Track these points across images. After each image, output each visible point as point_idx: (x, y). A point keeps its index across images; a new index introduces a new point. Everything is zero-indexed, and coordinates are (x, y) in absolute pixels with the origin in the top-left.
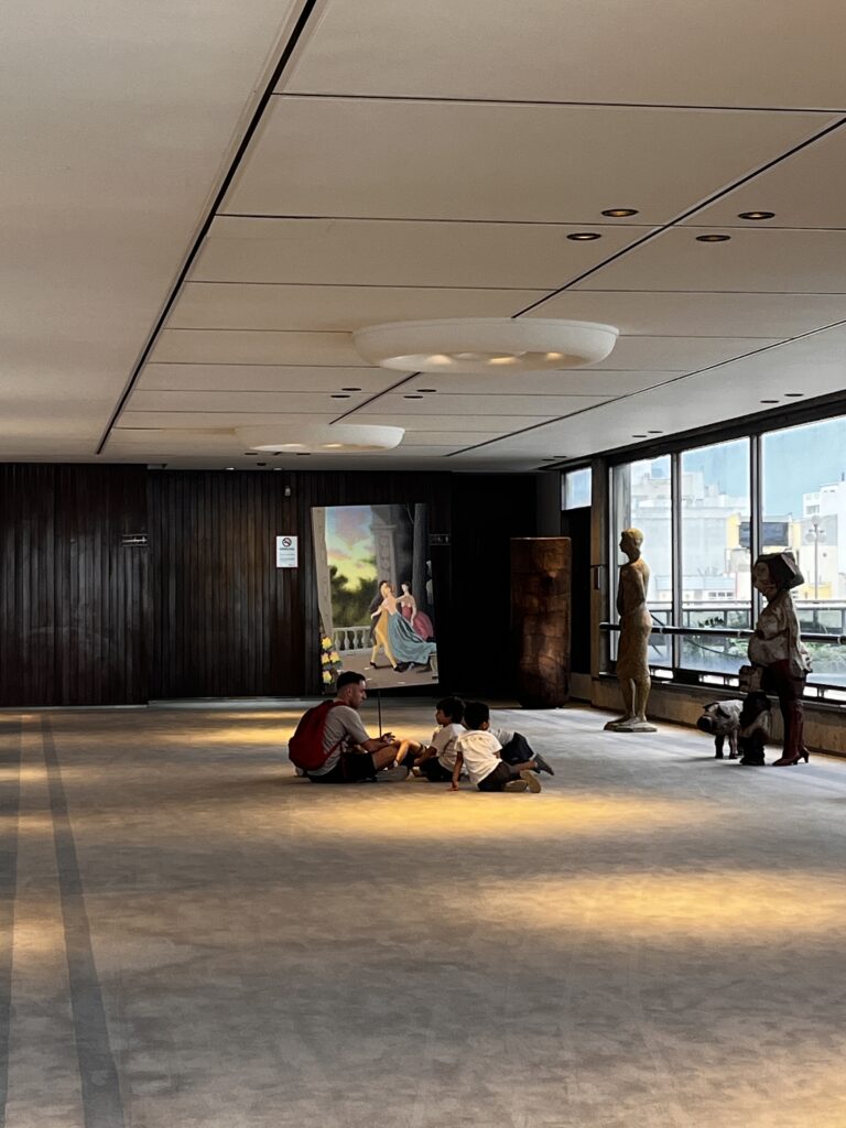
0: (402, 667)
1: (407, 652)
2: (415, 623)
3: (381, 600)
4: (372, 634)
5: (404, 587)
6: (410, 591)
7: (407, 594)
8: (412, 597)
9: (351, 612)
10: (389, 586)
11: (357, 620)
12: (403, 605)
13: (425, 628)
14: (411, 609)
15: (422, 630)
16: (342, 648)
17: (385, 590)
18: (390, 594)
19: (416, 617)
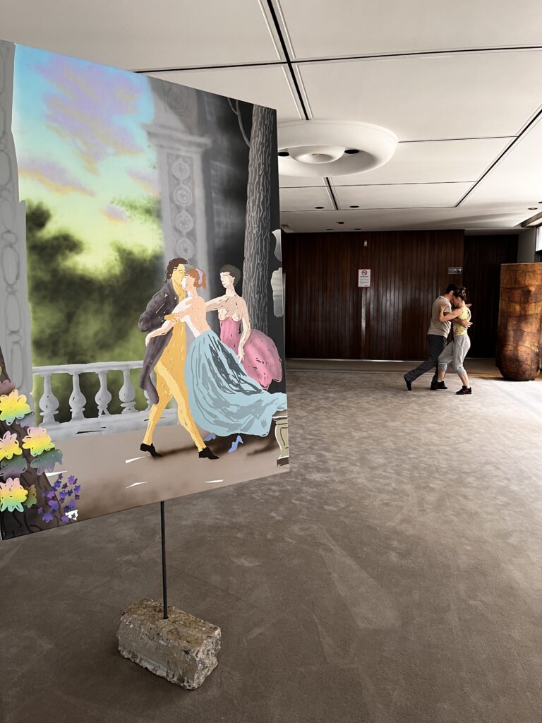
0: (216, 448)
1: (229, 414)
2: (246, 355)
3: (170, 302)
4: (146, 380)
5: (227, 279)
6: (239, 290)
7: (231, 292)
8: (241, 300)
9: (91, 326)
10: (191, 272)
11: (106, 345)
12: (222, 317)
13: (266, 363)
14: (240, 324)
15: (261, 368)
16: (63, 415)
17: (180, 280)
18: (192, 292)
19: (250, 340)
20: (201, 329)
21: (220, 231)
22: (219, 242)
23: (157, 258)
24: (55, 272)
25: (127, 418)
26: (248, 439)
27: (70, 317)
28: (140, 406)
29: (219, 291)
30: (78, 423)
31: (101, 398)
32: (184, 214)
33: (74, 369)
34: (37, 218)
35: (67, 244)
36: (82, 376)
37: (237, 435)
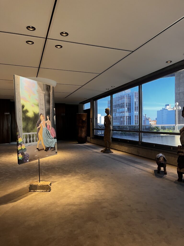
0: (47, 149)
1: (48, 143)
2: (51, 132)
3: (40, 122)
4: (37, 136)
5: (48, 117)
6: (50, 120)
7: (48, 120)
8: (50, 121)
10: (43, 116)
12: (47, 124)
13: (54, 133)
14: (50, 126)
16: (27, 142)
18: (43, 120)
19: (51, 129)
20: (44, 127)
21: (47, 108)
22: (47, 110)
23: (38, 113)
24: (25, 116)
25: (35, 143)
26: (52, 148)
27: (27, 124)
28: (37, 141)
29: (47, 120)
30: (29, 144)
31: (31, 139)
32: (42, 105)
33: (28, 134)
34: (23, 107)
35: (27, 111)
36: (29, 135)
37: (50, 147)
